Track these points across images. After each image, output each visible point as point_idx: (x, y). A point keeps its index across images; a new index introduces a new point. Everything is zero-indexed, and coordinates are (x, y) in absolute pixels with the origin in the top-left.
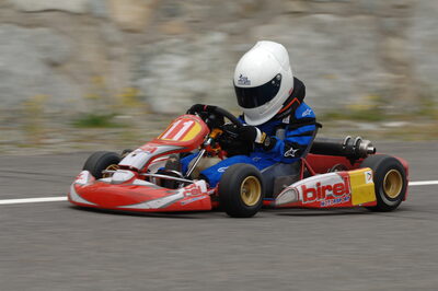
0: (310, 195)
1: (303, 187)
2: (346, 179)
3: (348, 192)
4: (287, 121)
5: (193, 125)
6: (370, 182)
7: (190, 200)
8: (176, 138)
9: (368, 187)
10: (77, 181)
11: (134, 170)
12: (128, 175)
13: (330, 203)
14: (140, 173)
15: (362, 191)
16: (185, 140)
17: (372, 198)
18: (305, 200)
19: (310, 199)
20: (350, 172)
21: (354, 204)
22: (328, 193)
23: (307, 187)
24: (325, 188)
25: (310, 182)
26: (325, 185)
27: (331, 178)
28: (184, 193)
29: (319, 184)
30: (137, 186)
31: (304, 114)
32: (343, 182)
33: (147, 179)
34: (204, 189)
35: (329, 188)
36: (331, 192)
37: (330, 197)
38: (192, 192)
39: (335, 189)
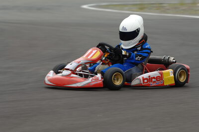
0: (146, 81)
1: (143, 78)
2: (161, 74)
3: (162, 80)
5: (97, 52)
6: (173, 75)
7: (94, 83)
8: (89, 57)
9: (171, 77)
10: (48, 75)
11: (71, 70)
12: (69, 72)
14: (74, 72)
15: (169, 79)
17: (173, 82)
19: (146, 83)
20: (163, 71)
21: (165, 84)
22: (153, 80)
23: (145, 78)
24: (152, 78)
25: (146, 75)
27: (155, 74)
28: (92, 80)
29: (149, 76)
30: (72, 77)
31: (146, 47)
33: (76, 74)
34: (100, 79)
35: (154, 78)
36: (155, 80)
37: (155, 82)
38: (95, 80)
39: (157, 78)
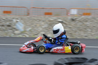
0: (55, 50)
3: (64, 50)
5: (39, 38)
6: (70, 49)
13: (60, 52)
15: (68, 50)
16: (37, 40)
17: (71, 52)
18: (54, 51)
20: (65, 47)
22: (59, 50)
25: (55, 48)
28: (29, 49)
29: (57, 49)
31: (63, 37)
32: (63, 48)
34: (32, 48)
35: (60, 49)
37: (60, 51)
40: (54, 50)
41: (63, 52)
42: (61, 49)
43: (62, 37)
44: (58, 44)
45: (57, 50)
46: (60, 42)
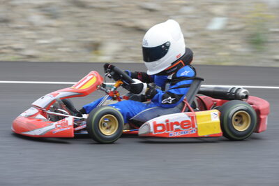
1: (154, 122)
2: (193, 117)
3: (194, 126)
4: (170, 77)
5: (92, 78)
6: (217, 120)
7: (58, 130)
8: (78, 87)
9: (214, 123)
13: (177, 134)
15: (208, 126)
16: (82, 88)
17: (218, 131)
18: (155, 132)
19: (160, 131)
20: (197, 113)
21: (200, 134)
22: (175, 127)
23: (158, 123)
24: (172, 124)
25: (161, 119)
26: (173, 122)
27: (182, 116)
28: (56, 125)
29: (167, 121)
31: (182, 74)
32: (190, 120)
34: (70, 123)
35: (177, 123)
36: (179, 127)
37: (177, 130)
38: (61, 124)
39: (182, 124)
40: (156, 126)
41: (188, 132)
42: (183, 122)
43: (178, 75)
44: (164, 101)
45: (169, 126)
46: (173, 96)
